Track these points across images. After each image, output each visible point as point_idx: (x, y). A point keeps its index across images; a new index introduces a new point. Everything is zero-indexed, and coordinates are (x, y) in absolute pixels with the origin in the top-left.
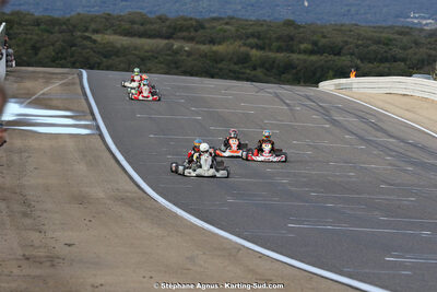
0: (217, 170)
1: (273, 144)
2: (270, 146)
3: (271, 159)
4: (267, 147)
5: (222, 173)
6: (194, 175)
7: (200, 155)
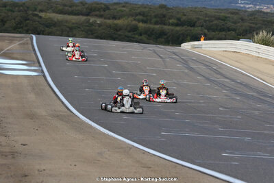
0: (135, 108)
1: (167, 90)
2: (165, 92)
3: (166, 100)
4: (163, 92)
5: (139, 110)
6: (119, 111)
7: (123, 98)
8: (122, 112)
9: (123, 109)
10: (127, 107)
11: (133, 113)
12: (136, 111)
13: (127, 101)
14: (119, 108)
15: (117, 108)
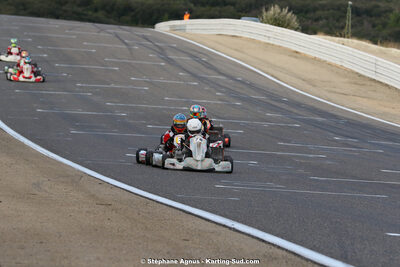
5: (224, 166)
6: (180, 166)
7: (188, 137)
8: (187, 169)
9: (188, 162)
10: (199, 158)
11: (211, 171)
12: (218, 168)
13: (199, 145)
14: (180, 160)
15: (174, 160)
